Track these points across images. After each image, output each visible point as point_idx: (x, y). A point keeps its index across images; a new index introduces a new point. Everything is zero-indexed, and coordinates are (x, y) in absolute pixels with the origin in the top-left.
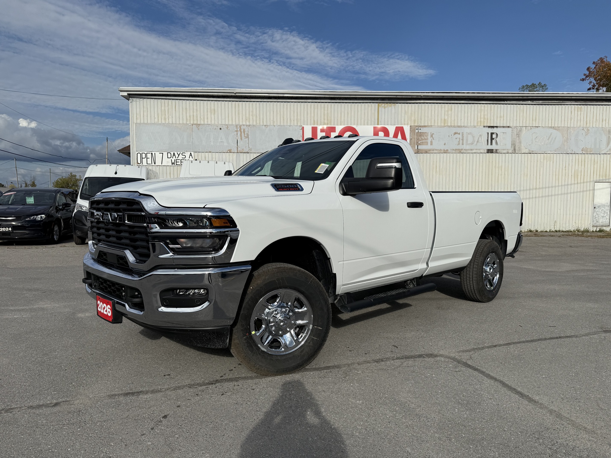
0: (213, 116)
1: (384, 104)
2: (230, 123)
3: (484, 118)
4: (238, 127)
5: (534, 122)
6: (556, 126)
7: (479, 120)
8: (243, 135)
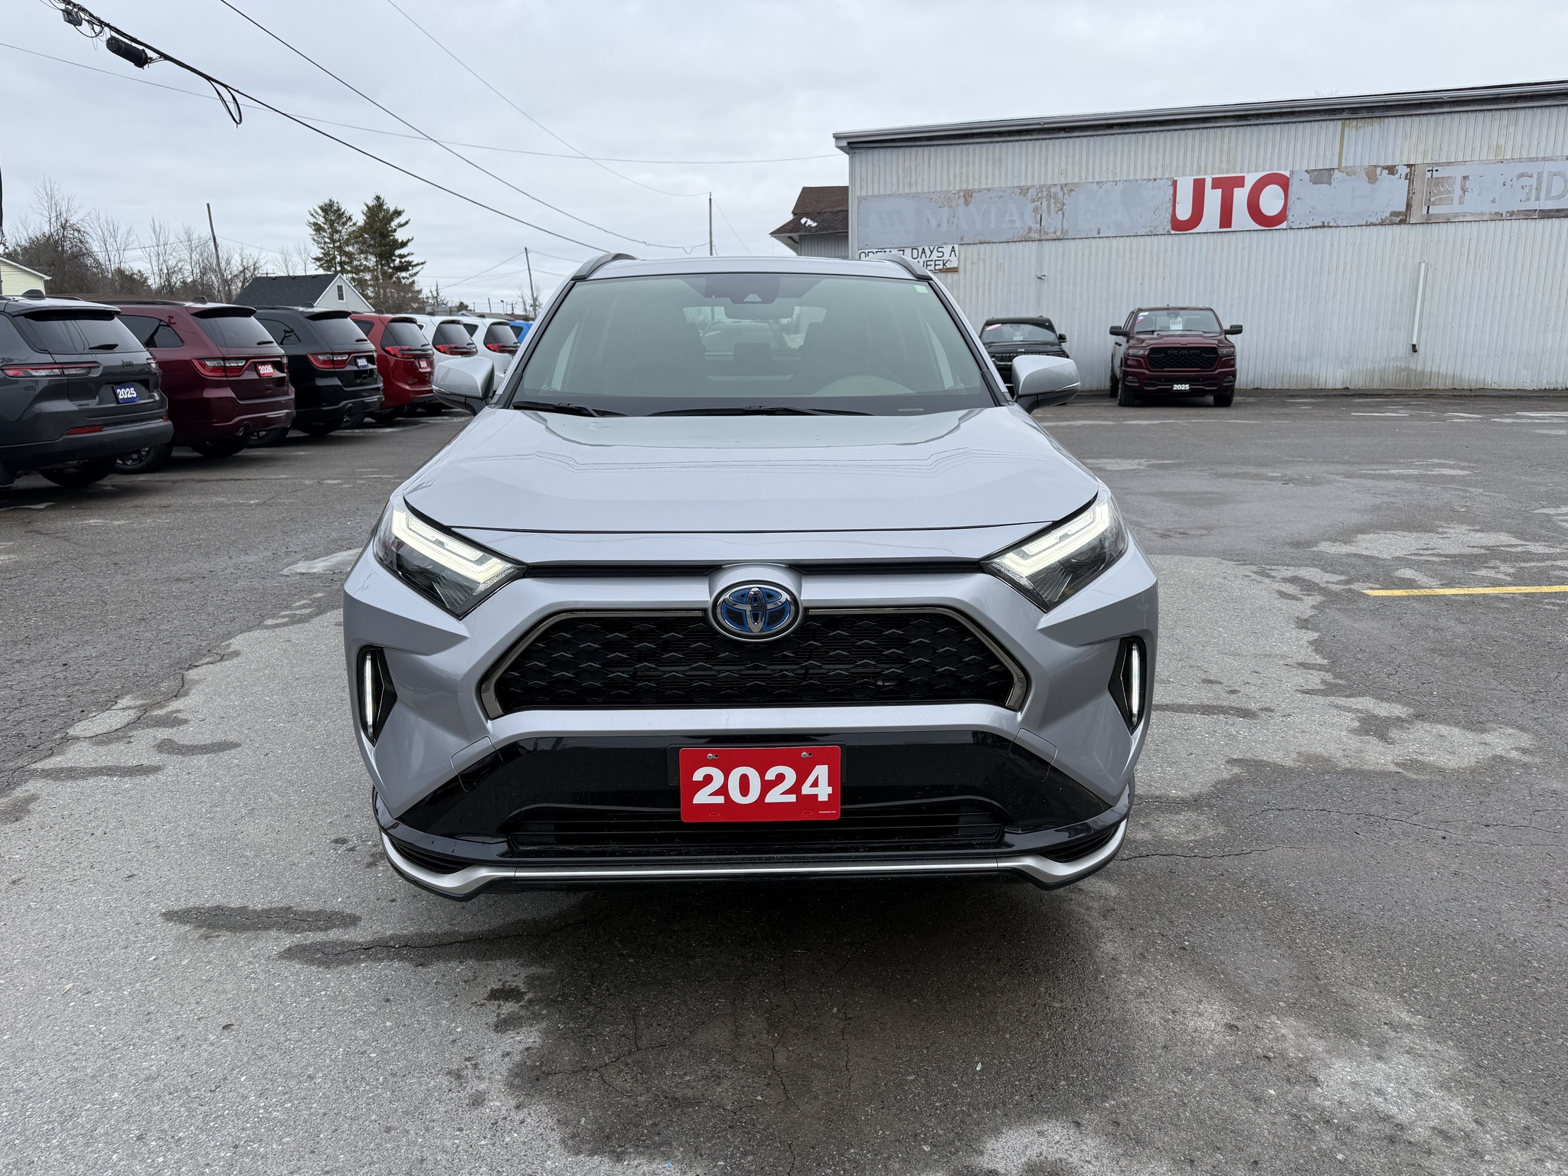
0: (997, 171)
1: (1354, 123)
2: (1029, 183)
4: (1044, 189)
8: (1053, 206)
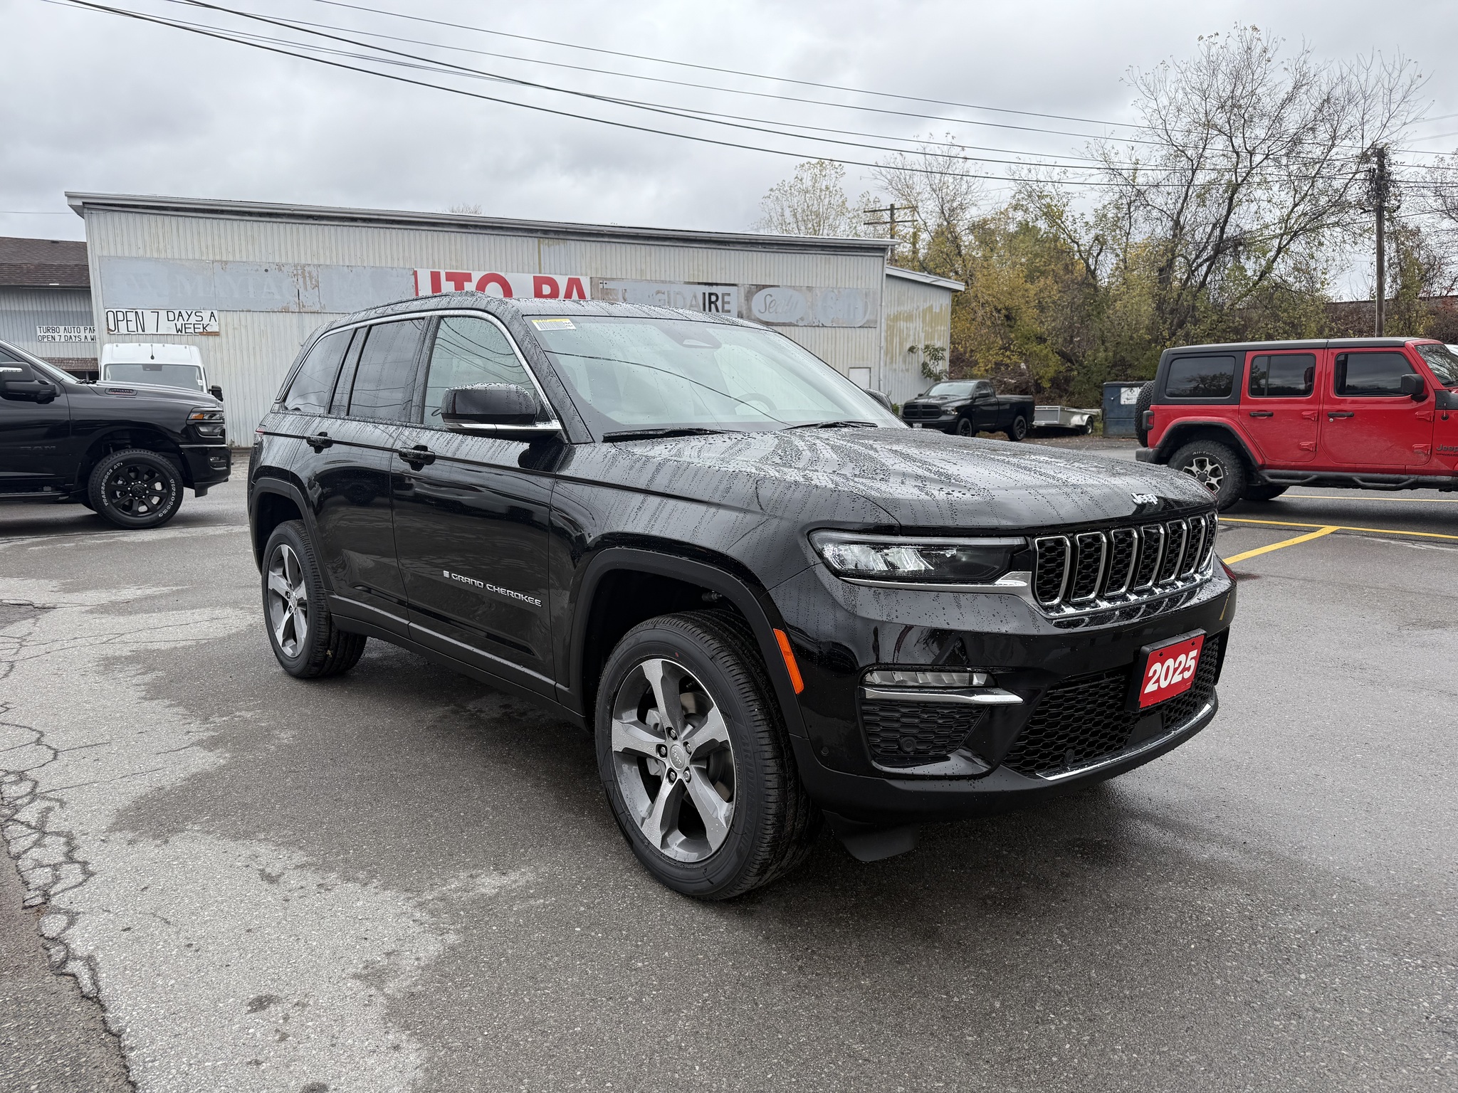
0: (250, 247)
1: (547, 241)
2: (284, 261)
3: (698, 271)
4: (299, 268)
5: (768, 279)
6: (797, 285)
7: (691, 272)
8: (308, 282)
